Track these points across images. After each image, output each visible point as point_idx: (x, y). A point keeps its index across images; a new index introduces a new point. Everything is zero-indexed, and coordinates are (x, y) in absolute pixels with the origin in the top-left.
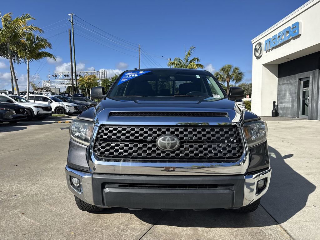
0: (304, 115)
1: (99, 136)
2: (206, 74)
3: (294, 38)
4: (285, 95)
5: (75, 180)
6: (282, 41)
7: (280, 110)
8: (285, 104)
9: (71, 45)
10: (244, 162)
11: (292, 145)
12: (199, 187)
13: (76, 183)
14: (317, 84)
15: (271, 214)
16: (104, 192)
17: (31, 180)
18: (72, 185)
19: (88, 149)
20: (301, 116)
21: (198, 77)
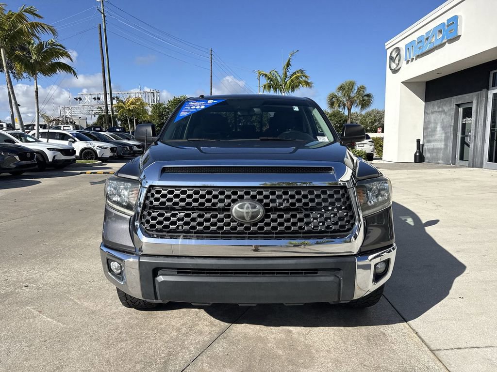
0: (463, 160)
1: (147, 202)
2: (308, 105)
3: (451, 41)
4: (434, 130)
5: (114, 265)
6: (432, 46)
7: (427, 153)
8: (435, 144)
9: (102, 49)
10: (356, 237)
11: (439, 208)
12: (291, 273)
13: (116, 269)
14: (483, 113)
15: (398, 309)
16: (157, 281)
17: (49, 263)
18: (110, 272)
19: (132, 220)
20: (458, 161)
21: (296, 109)
